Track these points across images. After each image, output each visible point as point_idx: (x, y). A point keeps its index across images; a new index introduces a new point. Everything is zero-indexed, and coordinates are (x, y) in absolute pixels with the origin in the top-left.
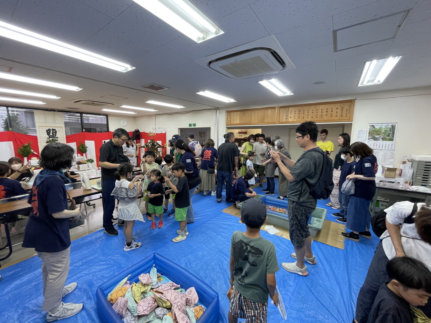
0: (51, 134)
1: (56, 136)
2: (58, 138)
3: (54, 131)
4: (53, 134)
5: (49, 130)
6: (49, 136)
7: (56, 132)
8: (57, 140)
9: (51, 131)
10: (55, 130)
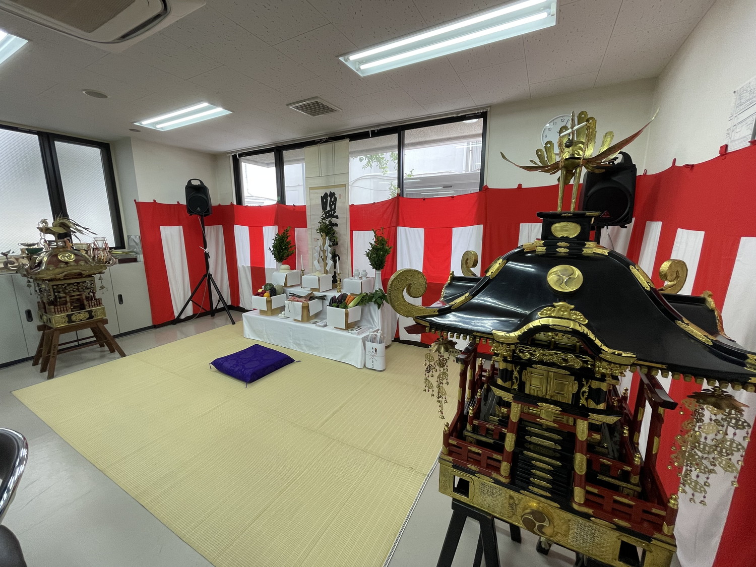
0: (328, 208)
1: (335, 212)
2: (337, 217)
3: (333, 200)
4: (331, 206)
5: (326, 194)
6: (326, 213)
7: (335, 199)
8: (336, 225)
9: (329, 198)
10: (334, 194)
